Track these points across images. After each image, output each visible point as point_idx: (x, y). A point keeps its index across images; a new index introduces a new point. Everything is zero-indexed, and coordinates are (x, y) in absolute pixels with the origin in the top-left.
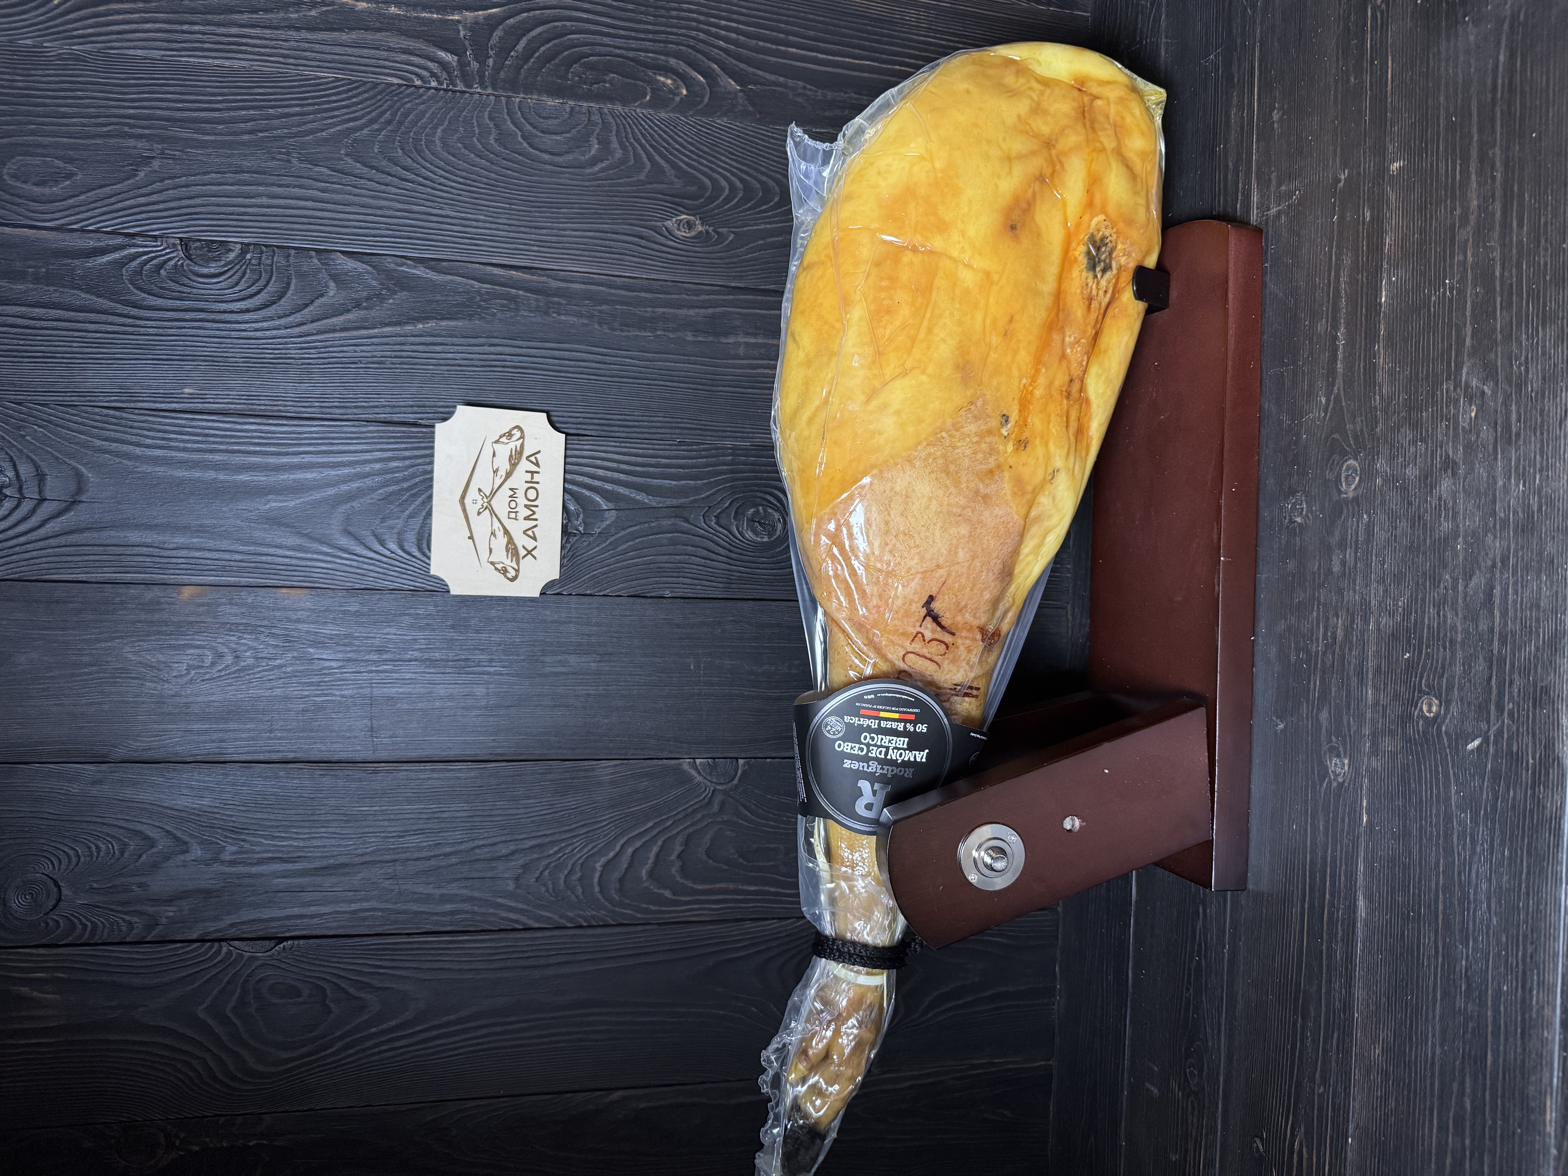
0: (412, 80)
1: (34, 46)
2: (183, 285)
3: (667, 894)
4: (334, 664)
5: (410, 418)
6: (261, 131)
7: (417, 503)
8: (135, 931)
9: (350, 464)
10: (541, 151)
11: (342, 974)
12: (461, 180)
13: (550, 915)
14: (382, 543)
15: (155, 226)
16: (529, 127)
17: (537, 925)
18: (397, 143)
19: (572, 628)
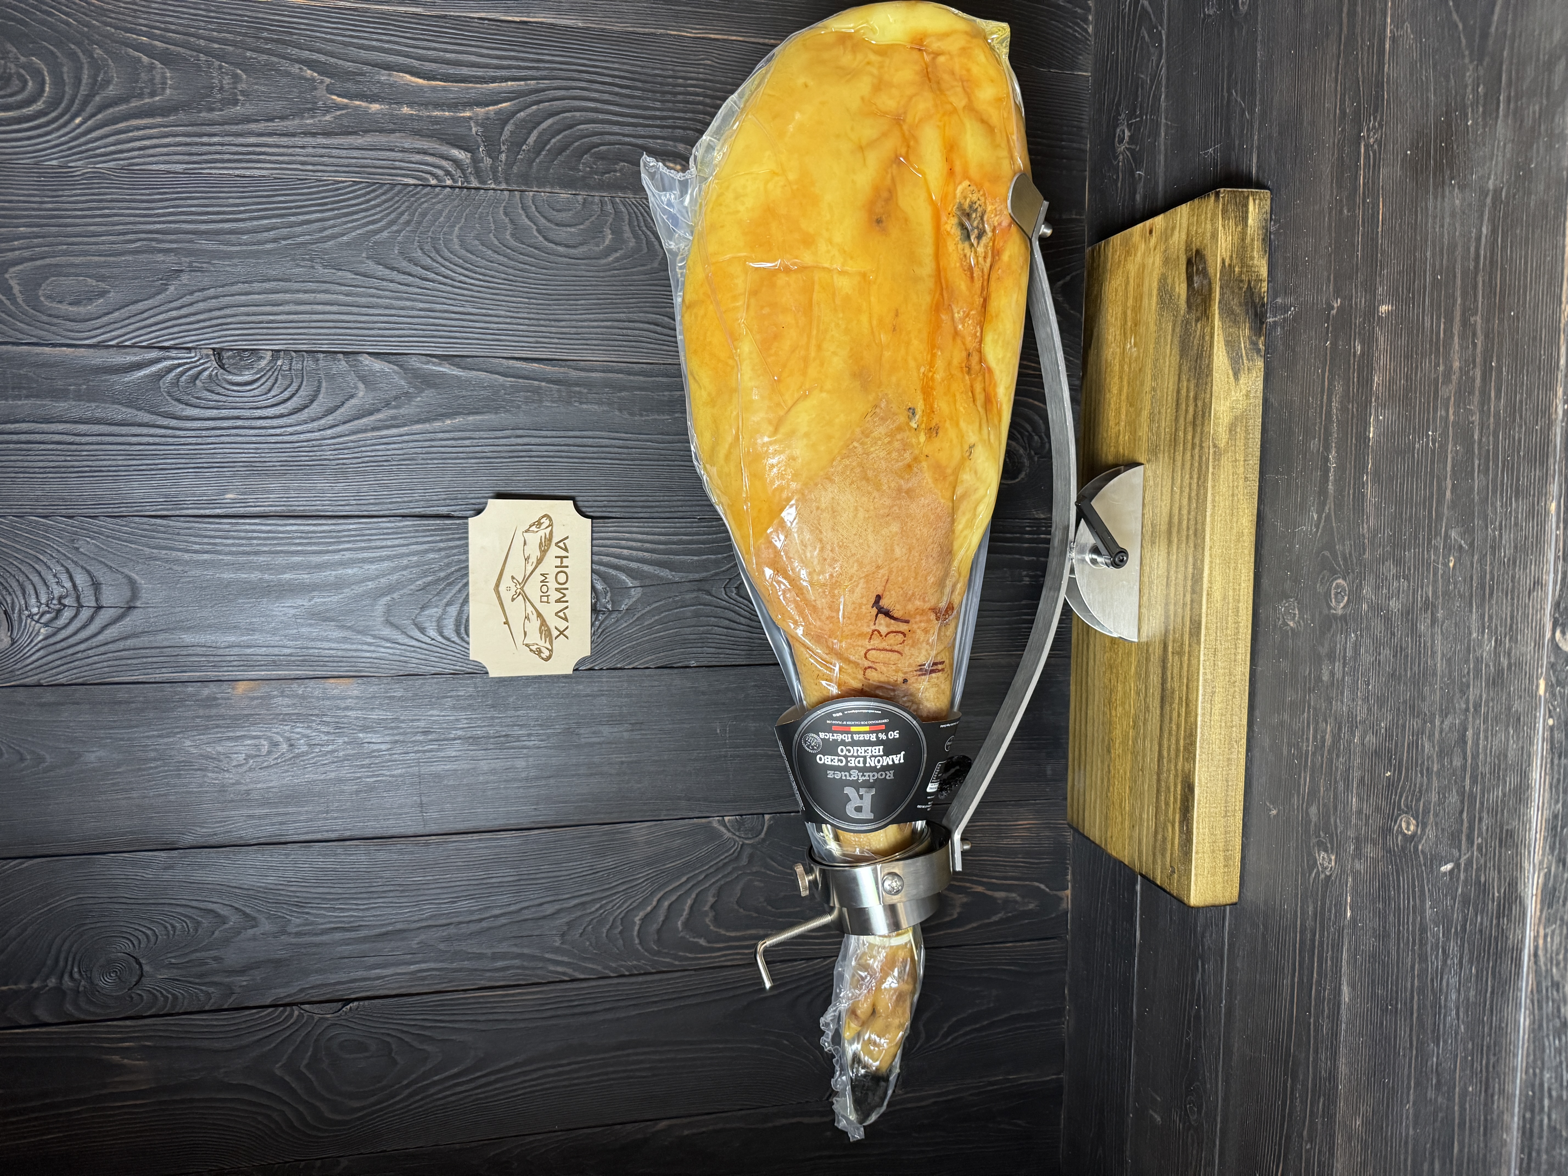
0: (428, 180)
1: (60, 167)
2: (218, 394)
3: (702, 942)
4: (383, 747)
5: (444, 510)
6: (284, 239)
7: (454, 591)
8: (212, 1001)
9: (389, 558)
10: (556, 244)
11: (405, 1029)
12: (481, 277)
13: (594, 967)
14: (422, 630)
15: (187, 339)
16: (543, 221)
17: (582, 976)
18: (416, 243)
19: (604, 700)
